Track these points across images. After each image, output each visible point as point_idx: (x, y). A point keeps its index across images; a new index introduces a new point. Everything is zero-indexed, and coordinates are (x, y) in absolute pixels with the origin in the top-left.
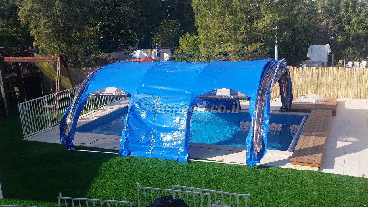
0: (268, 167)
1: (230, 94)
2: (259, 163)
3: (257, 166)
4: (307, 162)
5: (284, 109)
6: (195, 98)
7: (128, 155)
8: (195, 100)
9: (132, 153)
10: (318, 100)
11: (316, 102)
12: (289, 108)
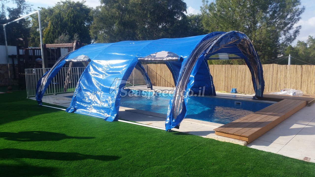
0: (189, 134)
1: (168, 56)
2: (178, 127)
3: (177, 132)
4: (232, 133)
5: (256, 97)
6: (136, 61)
7: (73, 112)
8: (135, 62)
9: (77, 111)
10: (296, 93)
11: (293, 95)
12: (261, 96)
